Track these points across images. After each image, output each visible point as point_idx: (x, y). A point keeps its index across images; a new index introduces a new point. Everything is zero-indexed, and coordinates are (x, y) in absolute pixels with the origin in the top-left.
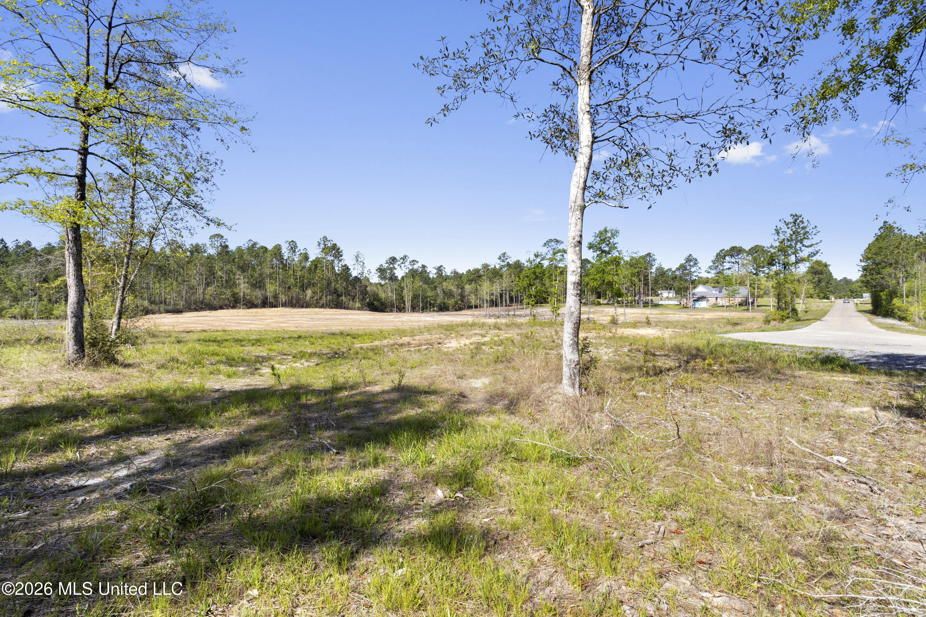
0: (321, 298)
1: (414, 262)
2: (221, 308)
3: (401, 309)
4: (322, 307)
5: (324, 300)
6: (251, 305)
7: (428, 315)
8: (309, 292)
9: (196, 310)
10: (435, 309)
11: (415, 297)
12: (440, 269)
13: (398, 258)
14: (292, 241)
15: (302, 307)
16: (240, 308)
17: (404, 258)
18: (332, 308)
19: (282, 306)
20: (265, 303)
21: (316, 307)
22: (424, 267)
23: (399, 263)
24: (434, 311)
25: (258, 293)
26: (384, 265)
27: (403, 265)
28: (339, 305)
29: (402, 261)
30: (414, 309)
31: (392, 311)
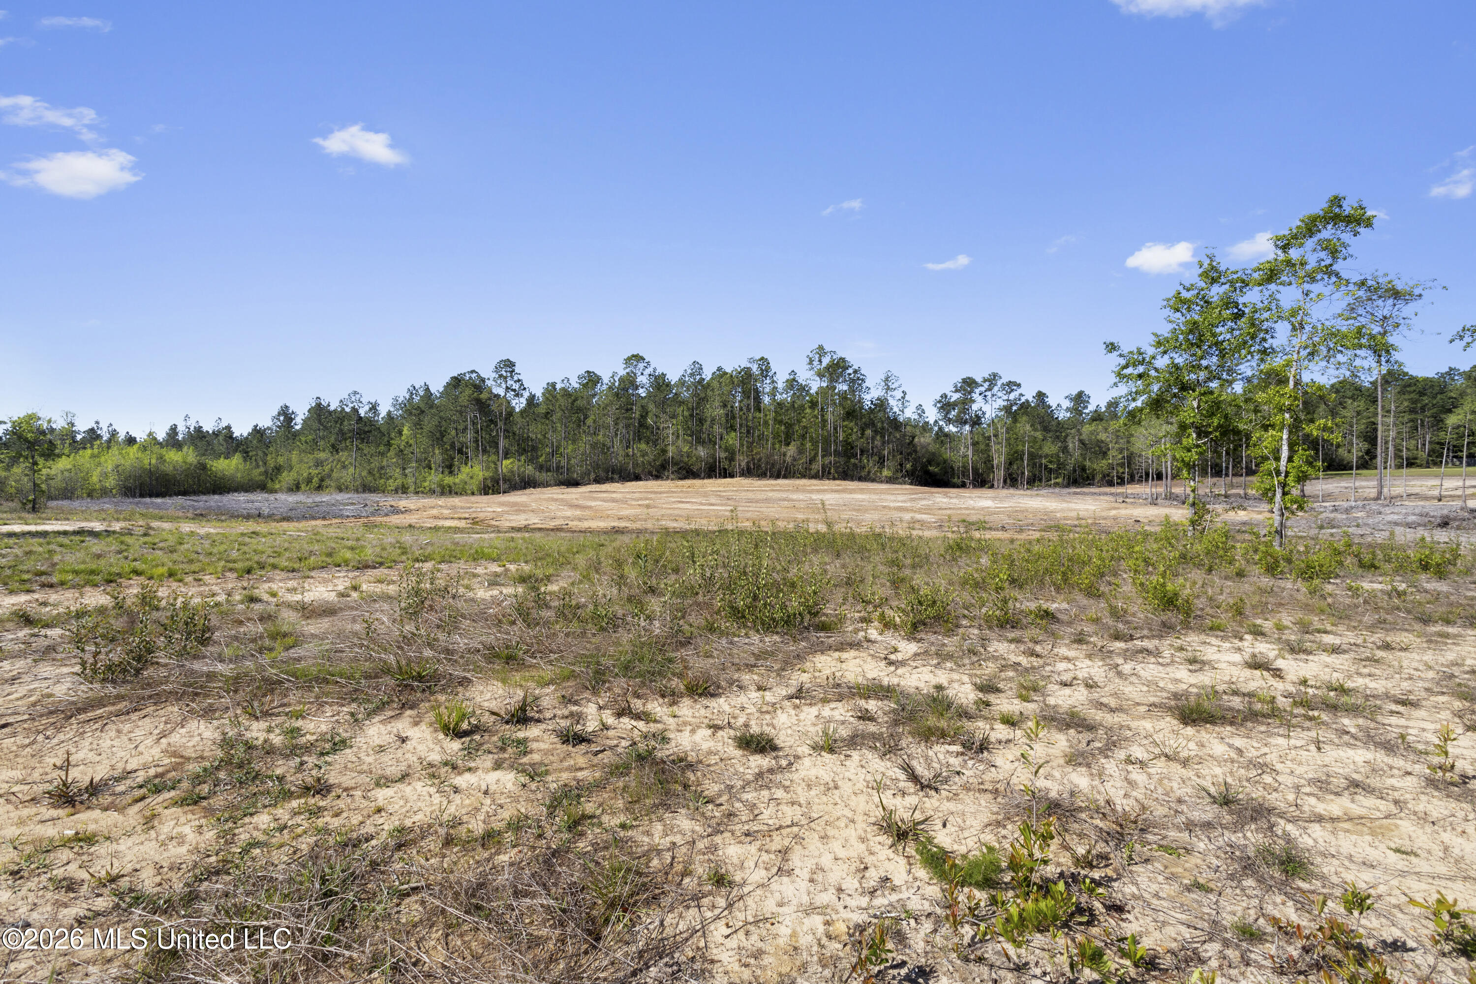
0: (812, 460)
1: (1012, 386)
2: (637, 478)
3: (982, 481)
4: (815, 476)
5: (817, 466)
6: (687, 472)
7: (1044, 492)
8: (791, 450)
9: (598, 481)
10: (1059, 480)
11: (1014, 458)
12: (1080, 399)
13: (979, 380)
14: (762, 359)
15: (778, 476)
16: (667, 478)
17: (992, 380)
18: (834, 479)
19: (742, 474)
20: (714, 470)
21: (803, 476)
22: (1041, 396)
23: (982, 389)
24: (1056, 485)
25: (702, 452)
26: (949, 394)
27: (989, 394)
28: (845, 475)
29: (986, 385)
30: (1012, 481)
31: (963, 485)
